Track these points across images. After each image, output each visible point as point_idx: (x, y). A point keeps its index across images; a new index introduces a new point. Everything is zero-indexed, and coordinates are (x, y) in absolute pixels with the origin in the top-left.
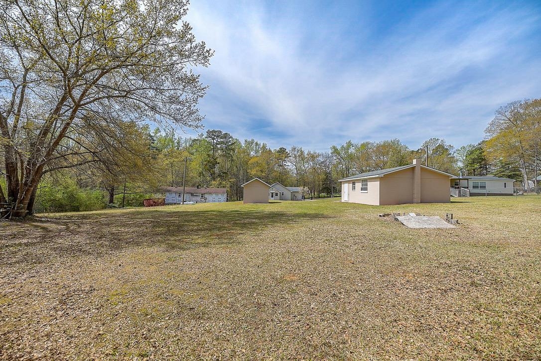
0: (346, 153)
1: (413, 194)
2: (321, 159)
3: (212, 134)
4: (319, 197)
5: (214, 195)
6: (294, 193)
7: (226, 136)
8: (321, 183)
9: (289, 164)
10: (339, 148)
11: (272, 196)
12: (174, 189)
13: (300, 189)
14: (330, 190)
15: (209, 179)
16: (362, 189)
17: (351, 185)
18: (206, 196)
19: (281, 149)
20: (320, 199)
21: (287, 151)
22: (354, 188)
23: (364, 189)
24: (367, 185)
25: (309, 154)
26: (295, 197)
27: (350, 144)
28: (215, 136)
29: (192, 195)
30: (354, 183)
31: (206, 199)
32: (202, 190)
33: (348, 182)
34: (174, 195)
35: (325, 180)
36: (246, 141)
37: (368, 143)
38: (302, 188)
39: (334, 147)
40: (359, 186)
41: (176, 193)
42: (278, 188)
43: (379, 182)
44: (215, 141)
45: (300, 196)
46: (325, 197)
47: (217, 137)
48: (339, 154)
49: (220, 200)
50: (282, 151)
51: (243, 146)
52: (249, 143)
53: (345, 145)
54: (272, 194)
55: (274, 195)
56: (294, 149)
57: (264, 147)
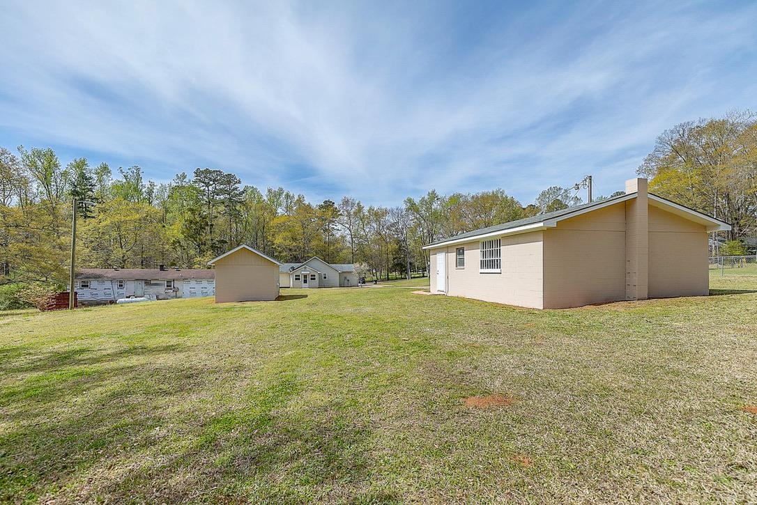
0: (428, 209)
1: (626, 274)
2: (390, 219)
3: (205, 175)
4: (388, 279)
5: (193, 283)
6: (345, 275)
7: (229, 179)
8: (391, 256)
9: (340, 227)
10: (417, 200)
11: (305, 282)
12: (110, 273)
13: (354, 267)
14: (405, 267)
15: (192, 252)
16: (484, 264)
17: (453, 256)
18: (177, 284)
19: (325, 202)
20: (390, 282)
21: (335, 206)
22: (460, 263)
23: (491, 262)
24: (499, 253)
25: (371, 209)
26: (346, 281)
27: (433, 196)
28: (210, 179)
29: (148, 283)
30: (460, 251)
31: (176, 290)
32: (171, 273)
33: (446, 249)
34: (108, 284)
35: (397, 252)
36: (269, 191)
37: (459, 196)
38: (357, 265)
39: (410, 200)
40: (474, 257)
41: (112, 280)
42: (316, 266)
43: (542, 242)
44: (210, 188)
45: (355, 279)
46: (397, 279)
47: (214, 181)
48: (417, 211)
49: (205, 290)
50: (328, 205)
51: (266, 198)
52: (275, 195)
53: (426, 197)
54: (305, 276)
55: (309, 279)
56: (346, 202)
57: (300, 201)
